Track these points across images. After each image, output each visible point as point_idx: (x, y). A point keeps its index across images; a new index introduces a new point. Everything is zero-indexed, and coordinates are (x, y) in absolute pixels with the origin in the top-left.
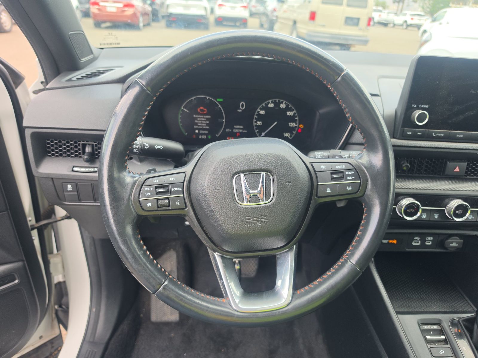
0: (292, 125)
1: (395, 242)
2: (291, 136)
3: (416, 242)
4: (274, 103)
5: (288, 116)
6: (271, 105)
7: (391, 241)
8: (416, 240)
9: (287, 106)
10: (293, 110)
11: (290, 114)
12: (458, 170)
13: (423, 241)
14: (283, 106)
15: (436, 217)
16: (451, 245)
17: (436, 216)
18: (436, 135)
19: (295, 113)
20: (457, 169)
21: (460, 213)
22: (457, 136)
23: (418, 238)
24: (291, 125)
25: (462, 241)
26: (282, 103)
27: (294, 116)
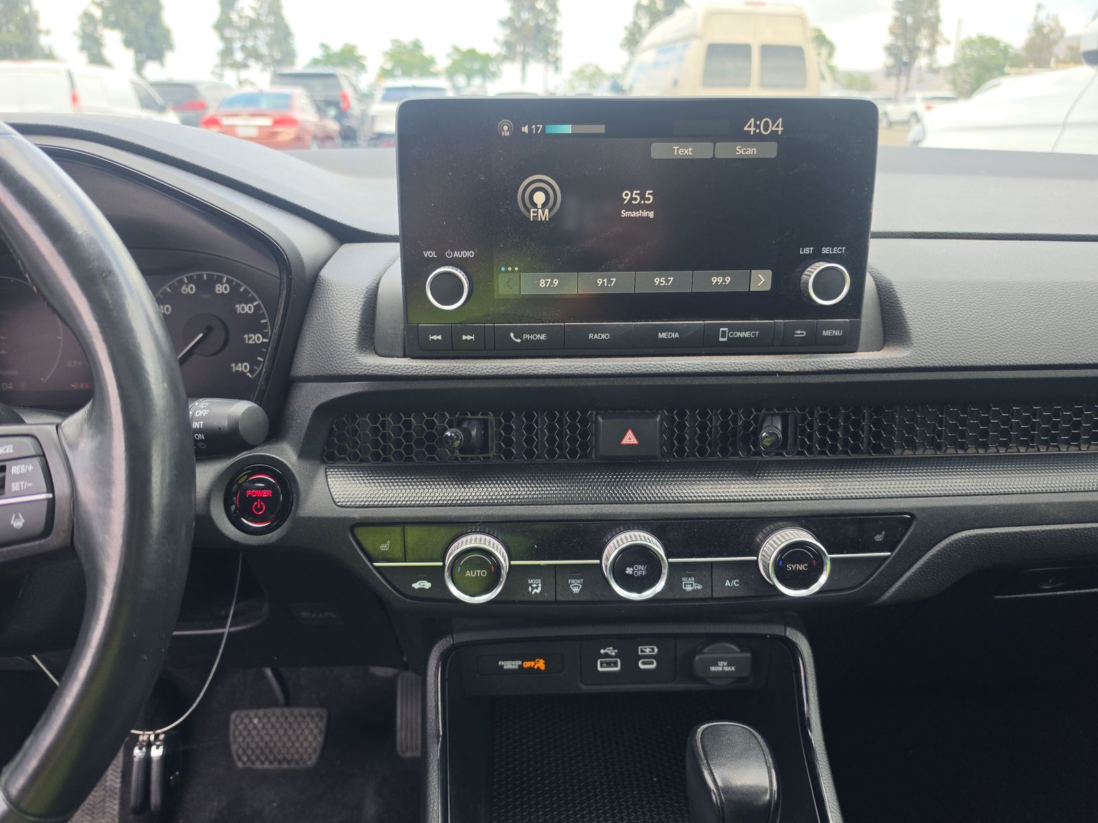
0: (255, 339)
1: (541, 664)
2: (252, 371)
3: (608, 664)
4: (198, 282)
5: (240, 313)
6: (189, 289)
7: (527, 664)
8: (607, 655)
9: (235, 288)
10: (252, 300)
11: (246, 309)
12: (634, 441)
13: (630, 659)
14: (220, 289)
15: (576, 590)
16: (713, 669)
17: (576, 587)
18: (521, 339)
19: (257, 308)
20: (630, 439)
21: (639, 573)
22: (591, 336)
23: (611, 651)
24: (249, 339)
25: (749, 655)
26: (220, 280)
27: (257, 314)
